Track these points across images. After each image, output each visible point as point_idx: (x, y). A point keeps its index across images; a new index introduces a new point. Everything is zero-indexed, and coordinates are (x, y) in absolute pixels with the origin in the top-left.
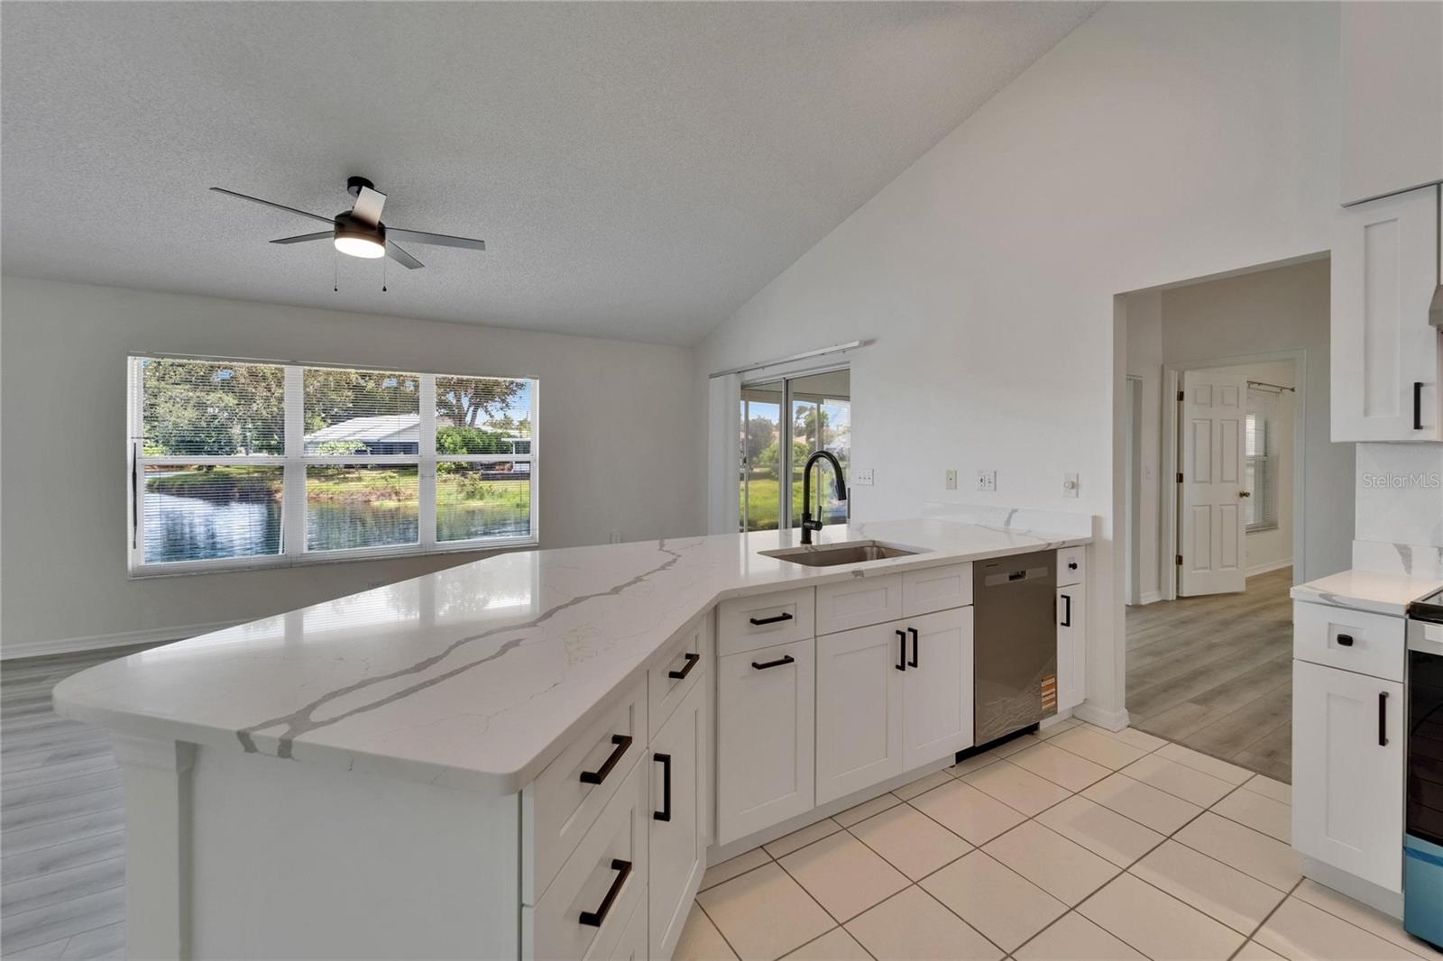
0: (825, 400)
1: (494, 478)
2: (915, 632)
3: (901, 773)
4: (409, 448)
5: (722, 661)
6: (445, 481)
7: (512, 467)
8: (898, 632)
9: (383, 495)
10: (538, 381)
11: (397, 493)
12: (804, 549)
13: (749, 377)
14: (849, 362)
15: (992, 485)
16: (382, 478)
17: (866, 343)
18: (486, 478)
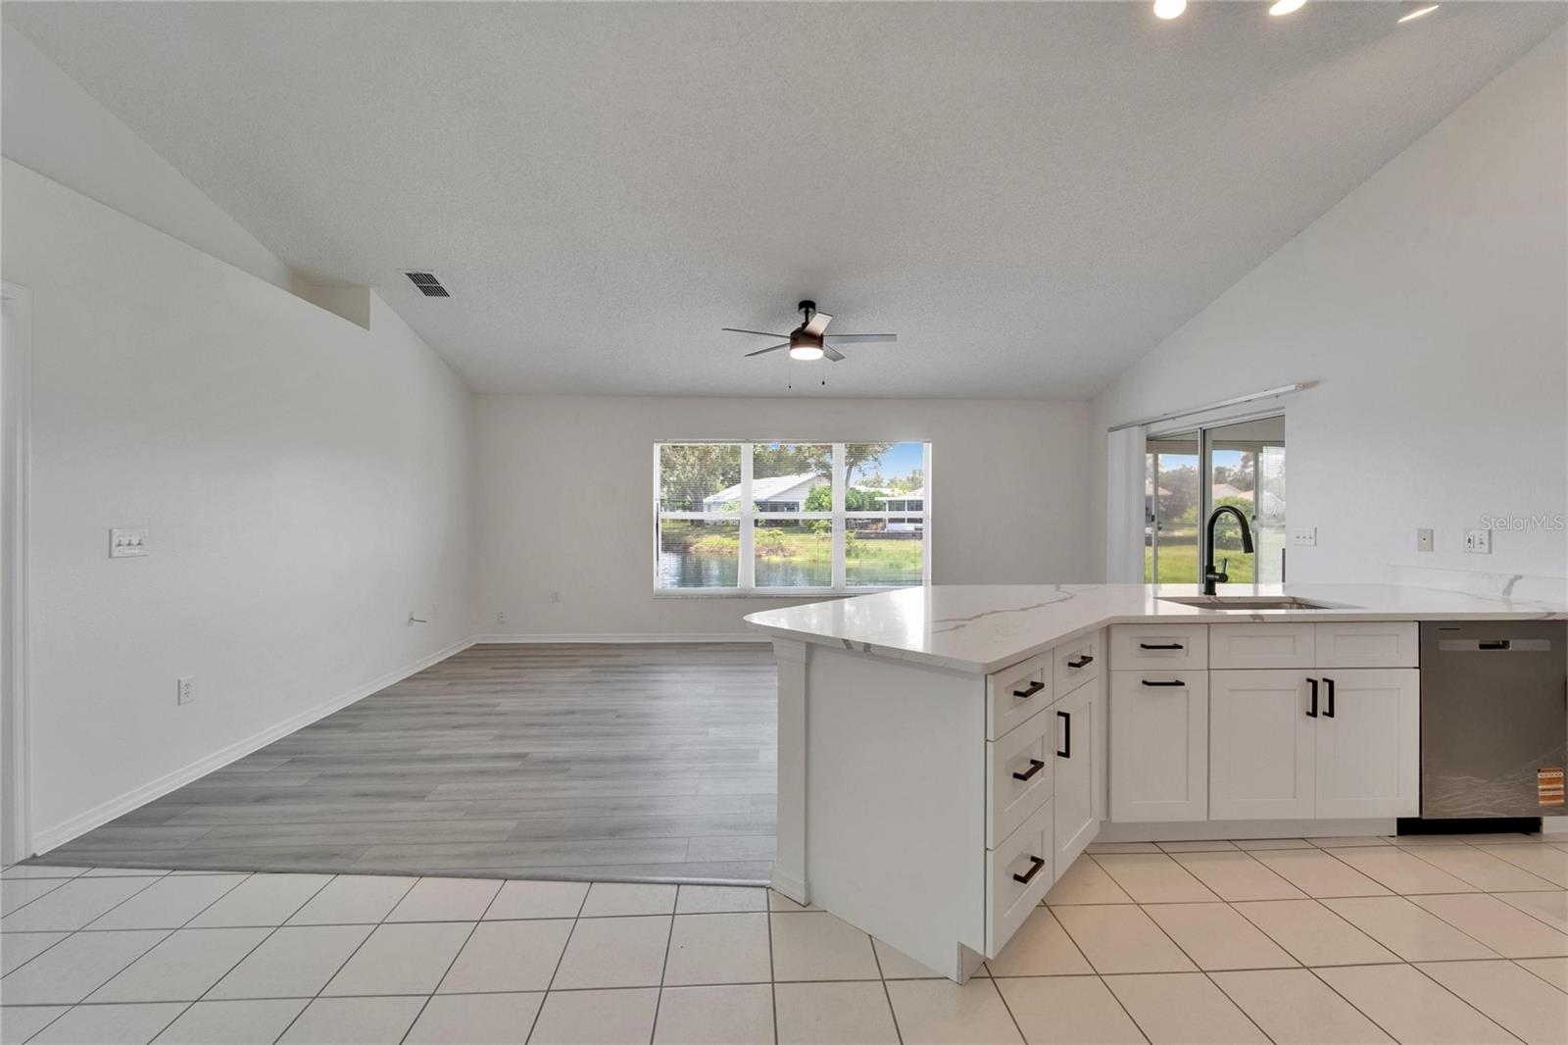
0: (1265, 448)
1: (868, 537)
2: (1331, 683)
3: (1313, 817)
4: (792, 507)
5: (1114, 674)
6: (823, 539)
7: (885, 526)
8: (1309, 680)
9: (771, 550)
10: (930, 445)
11: (783, 550)
12: (1206, 598)
13: (1155, 429)
14: (1283, 408)
15: (1485, 548)
16: (770, 535)
17: (1305, 386)
18: (860, 537)
